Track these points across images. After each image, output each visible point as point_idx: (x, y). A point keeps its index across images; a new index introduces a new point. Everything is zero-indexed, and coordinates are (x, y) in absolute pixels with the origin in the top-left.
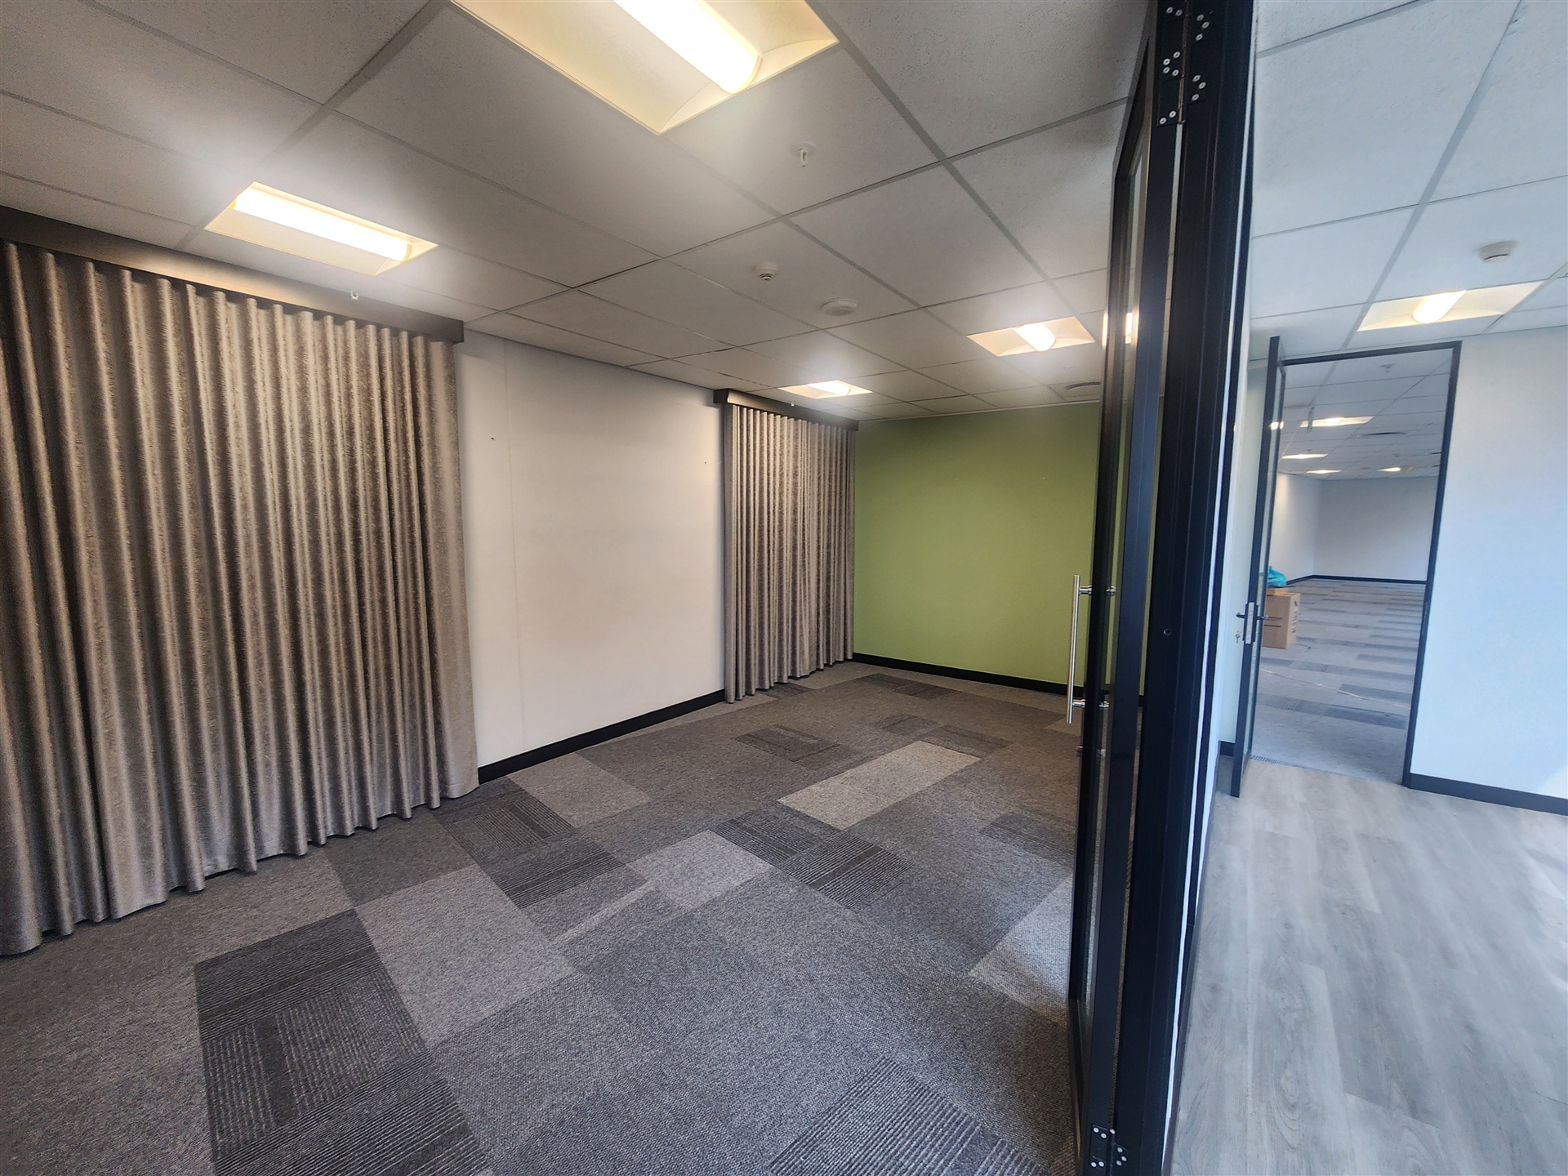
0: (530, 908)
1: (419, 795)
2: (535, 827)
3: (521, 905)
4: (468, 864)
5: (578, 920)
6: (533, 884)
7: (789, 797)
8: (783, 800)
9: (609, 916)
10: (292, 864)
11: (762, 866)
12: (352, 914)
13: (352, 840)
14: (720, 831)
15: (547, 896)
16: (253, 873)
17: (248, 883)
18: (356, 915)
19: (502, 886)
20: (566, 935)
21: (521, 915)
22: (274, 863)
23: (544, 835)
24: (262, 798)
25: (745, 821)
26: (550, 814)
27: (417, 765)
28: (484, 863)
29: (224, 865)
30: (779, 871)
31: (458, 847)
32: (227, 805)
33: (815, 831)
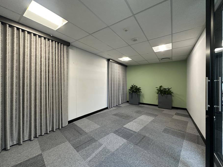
0: (80, 152)
1: (57, 127)
2: (79, 133)
3: (78, 151)
4: (66, 141)
5: (90, 155)
6: (80, 146)
7: (125, 125)
8: (124, 126)
9: (97, 154)
10: (30, 142)
11: (125, 141)
12: (41, 154)
13: (43, 136)
14: (114, 133)
15: (83, 149)
16: (21, 145)
17: (20, 147)
18: (42, 155)
19: (73, 147)
20: (88, 159)
21: (78, 154)
22: (26, 142)
23: (81, 134)
24: (25, 128)
25: (118, 131)
26: (82, 130)
27: (57, 121)
28: (69, 141)
29: (15, 143)
30: (128, 142)
31: (64, 137)
32: (17, 130)
33: (132, 132)
